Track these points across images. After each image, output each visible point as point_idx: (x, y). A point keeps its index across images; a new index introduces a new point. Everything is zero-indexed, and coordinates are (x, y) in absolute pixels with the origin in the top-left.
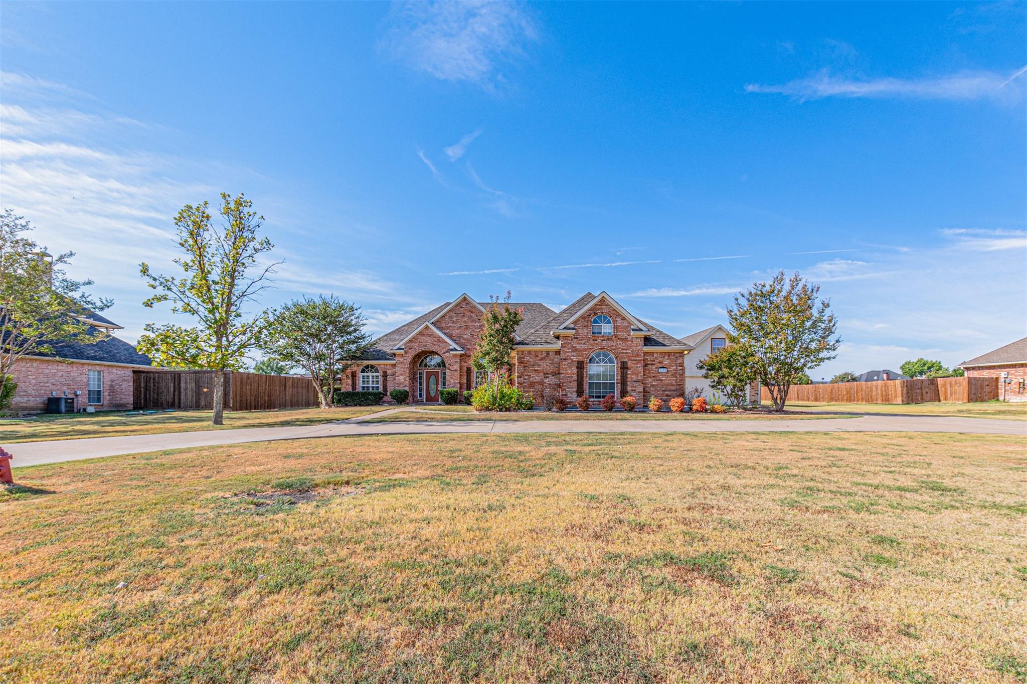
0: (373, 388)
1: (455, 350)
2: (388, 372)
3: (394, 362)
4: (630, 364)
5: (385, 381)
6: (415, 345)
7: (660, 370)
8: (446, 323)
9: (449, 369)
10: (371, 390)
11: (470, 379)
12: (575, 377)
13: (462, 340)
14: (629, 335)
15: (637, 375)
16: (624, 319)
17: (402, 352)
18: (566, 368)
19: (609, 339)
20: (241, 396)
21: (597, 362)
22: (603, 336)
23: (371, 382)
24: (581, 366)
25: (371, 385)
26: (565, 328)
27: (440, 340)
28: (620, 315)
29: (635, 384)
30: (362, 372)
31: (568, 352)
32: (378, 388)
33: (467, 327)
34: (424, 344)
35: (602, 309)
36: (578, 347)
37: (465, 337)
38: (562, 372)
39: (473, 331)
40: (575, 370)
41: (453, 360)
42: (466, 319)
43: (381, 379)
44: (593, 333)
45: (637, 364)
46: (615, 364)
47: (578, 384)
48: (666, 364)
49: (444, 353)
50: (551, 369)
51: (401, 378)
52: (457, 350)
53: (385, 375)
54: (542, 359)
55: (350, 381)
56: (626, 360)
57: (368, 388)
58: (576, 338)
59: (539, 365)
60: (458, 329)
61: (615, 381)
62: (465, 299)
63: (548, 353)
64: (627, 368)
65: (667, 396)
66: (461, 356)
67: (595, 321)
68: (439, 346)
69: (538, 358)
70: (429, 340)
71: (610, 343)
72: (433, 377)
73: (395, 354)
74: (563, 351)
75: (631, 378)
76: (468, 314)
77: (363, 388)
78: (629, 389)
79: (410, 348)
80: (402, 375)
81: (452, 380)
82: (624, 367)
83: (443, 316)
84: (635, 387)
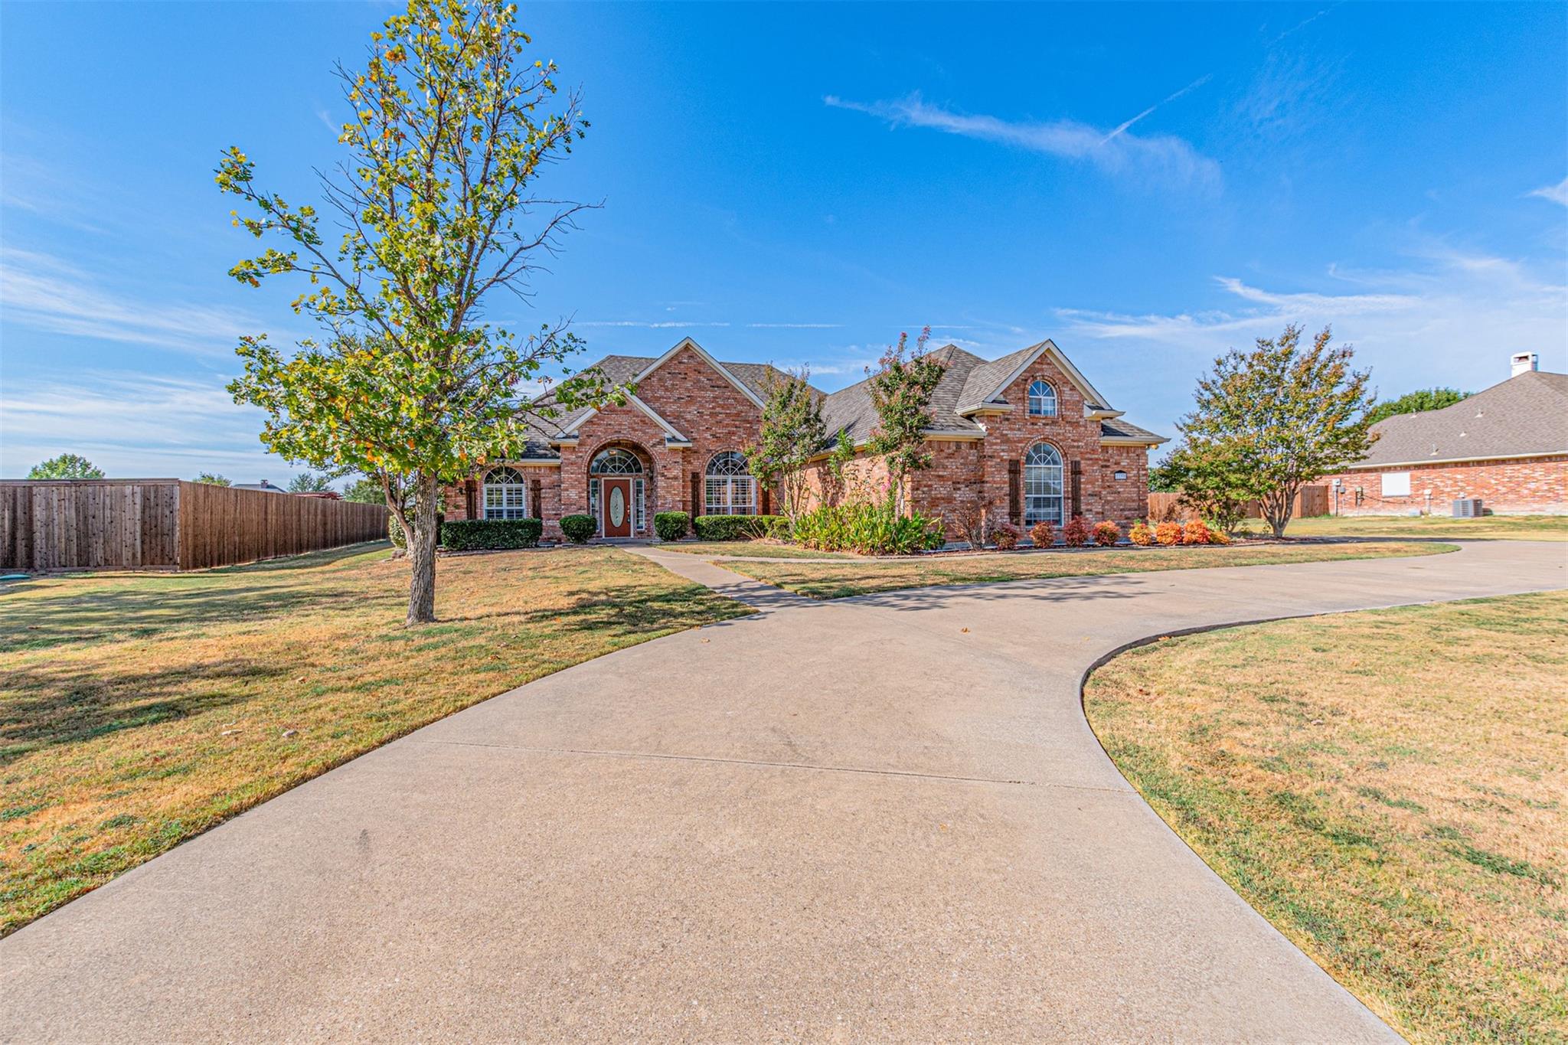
0: (510, 513)
1: (673, 439)
2: (542, 481)
3: (557, 462)
4: (1083, 465)
5: (537, 498)
6: (599, 430)
7: (1118, 476)
8: (653, 391)
9: (663, 475)
10: (505, 518)
11: (698, 494)
12: (1006, 489)
13: (682, 422)
14: (1081, 417)
15: (1093, 483)
16: (1073, 389)
17: (574, 442)
18: (993, 473)
19: (1054, 423)
20: (195, 536)
21: (1036, 463)
22: (1046, 418)
23: (505, 502)
24: (1014, 469)
25: (505, 506)
26: (994, 401)
27: (645, 421)
28: (1067, 382)
29: (1092, 500)
30: (487, 482)
31: (996, 444)
32: (520, 513)
33: (691, 399)
34: (617, 428)
35: (1042, 370)
36: (1010, 434)
37: (688, 417)
38: (986, 479)
39: (702, 406)
40: (1006, 477)
41: (671, 459)
42: (689, 384)
43: (526, 495)
44: (1031, 412)
45: (1092, 465)
46: (1062, 466)
47: (1011, 501)
48: (1124, 467)
49: (654, 445)
50: (963, 474)
51: (573, 494)
52: (679, 441)
53: (536, 487)
54: (950, 456)
55: (462, 501)
56: (1078, 459)
57: (500, 513)
58: (1008, 420)
59: (945, 468)
60: (675, 402)
61: (1062, 495)
62: (687, 348)
63: (958, 444)
64: (1080, 473)
65: (1127, 518)
66: (686, 449)
67: (1032, 392)
68: (645, 433)
69: (943, 455)
70: (625, 420)
71: (1056, 430)
72: (617, 490)
73: (557, 448)
74: (988, 441)
75: (1085, 489)
76: (692, 375)
77: (490, 513)
78: (1083, 507)
79: (589, 436)
80: (573, 487)
81: (668, 496)
82: (1076, 471)
83: (648, 378)
84: (1091, 504)
